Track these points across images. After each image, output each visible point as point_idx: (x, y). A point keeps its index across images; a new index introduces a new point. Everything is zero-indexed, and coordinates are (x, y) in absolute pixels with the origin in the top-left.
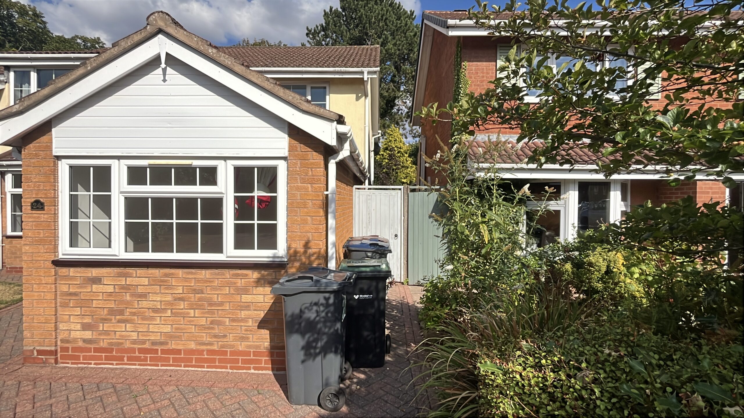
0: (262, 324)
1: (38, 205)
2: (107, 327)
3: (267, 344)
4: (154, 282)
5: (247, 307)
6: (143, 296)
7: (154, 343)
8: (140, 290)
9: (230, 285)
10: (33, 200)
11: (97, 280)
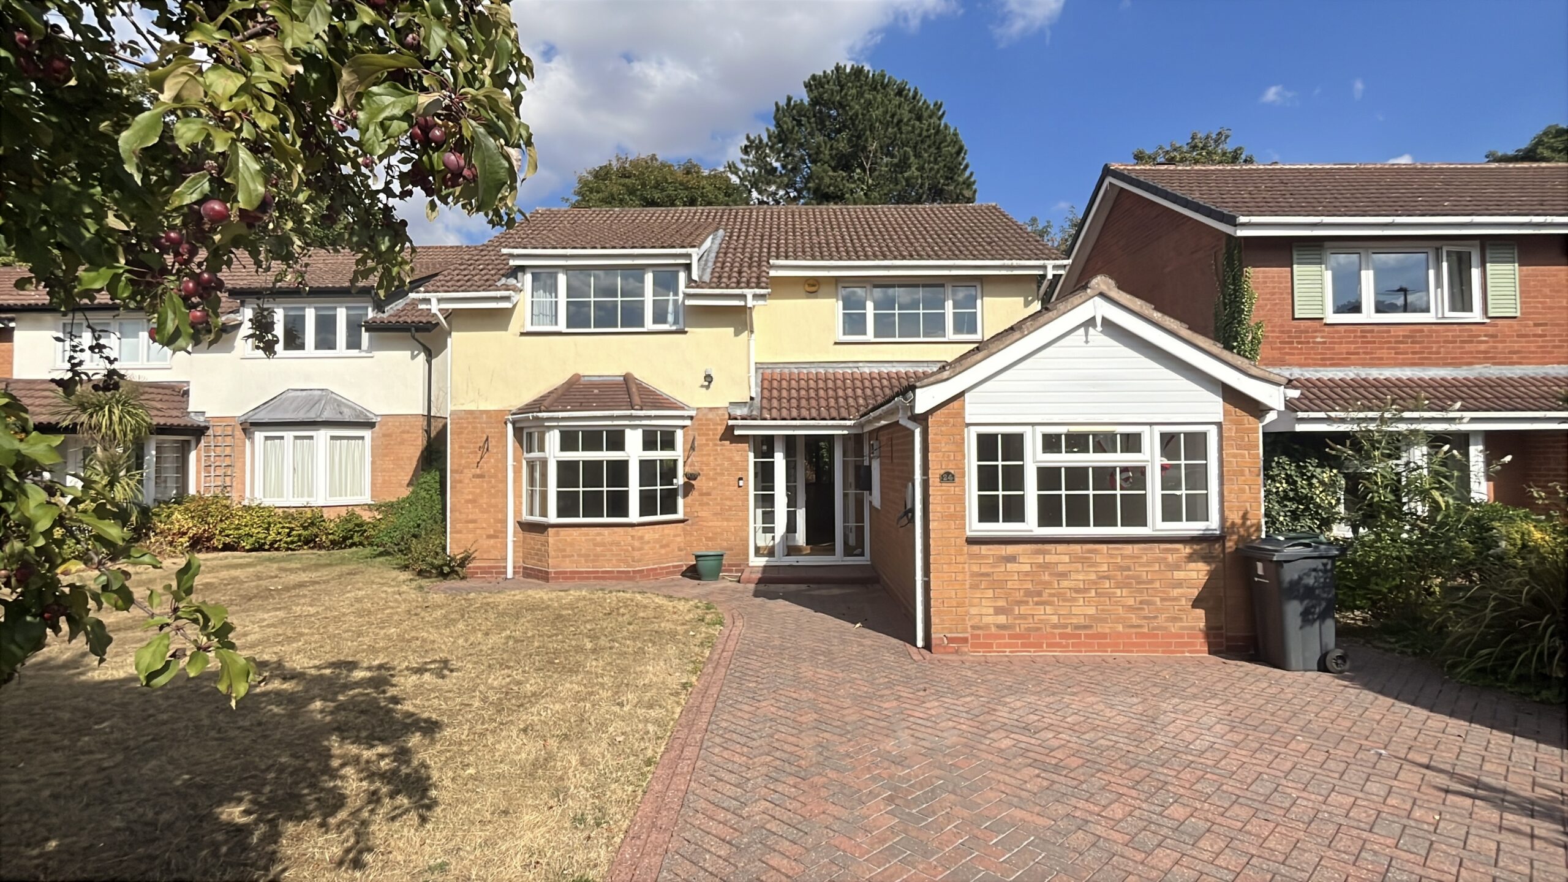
0: (1197, 603)
1: (947, 477)
2: (1023, 610)
3: (1202, 625)
4: (1075, 559)
5: (1179, 584)
6: (1064, 575)
7: (1077, 627)
8: (1061, 568)
9: (1159, 561)
10: (942, 472)
11: (1012, 559)
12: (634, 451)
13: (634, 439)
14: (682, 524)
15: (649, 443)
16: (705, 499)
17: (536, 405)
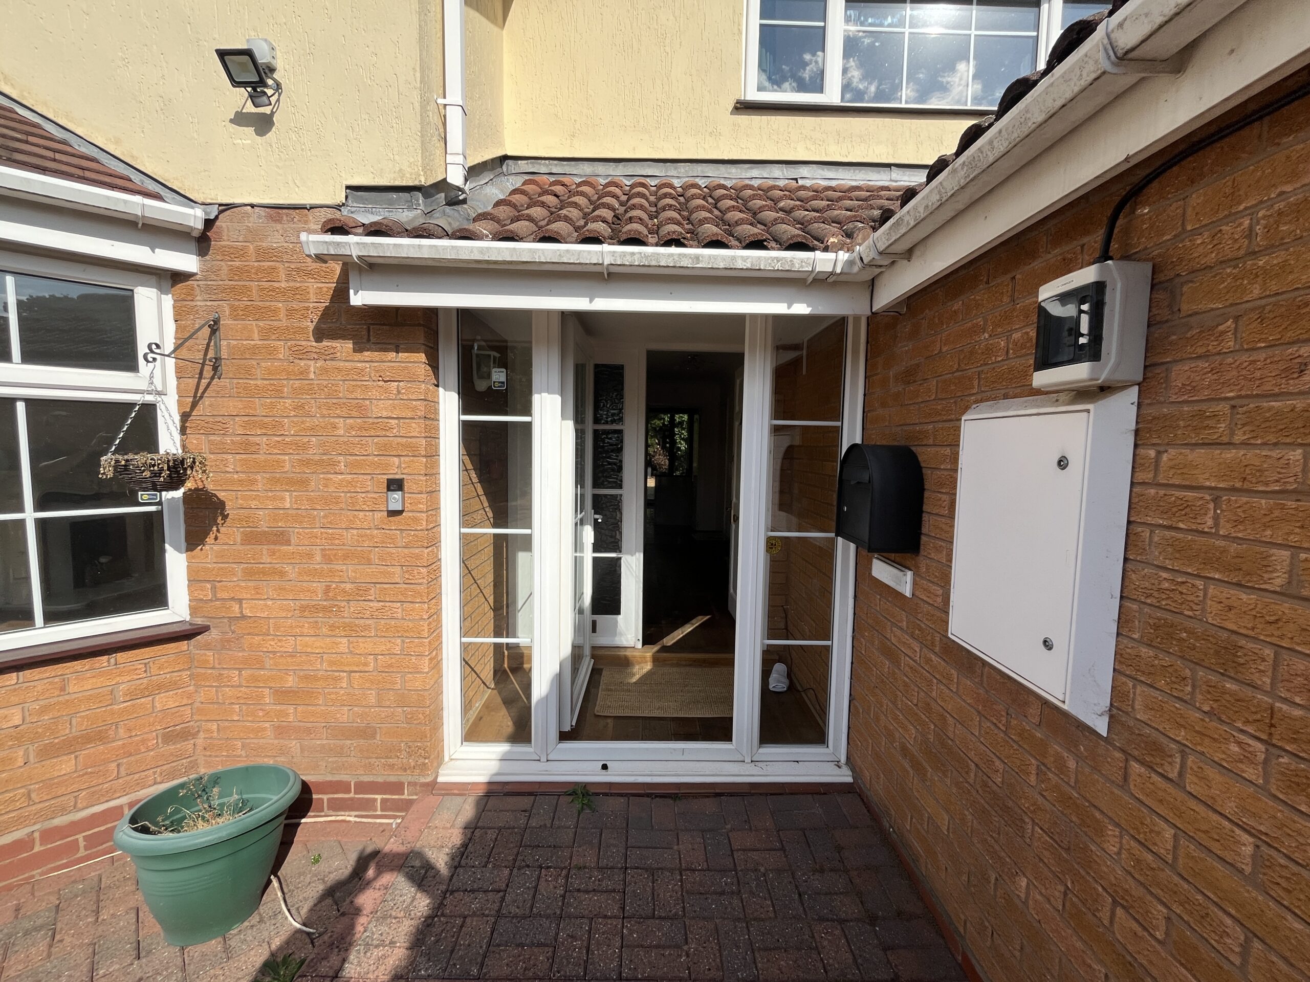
14: (184, 645)
16: (265, 555)
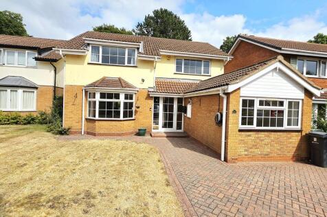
1: (234, 112)
4: (266, 136)
7: (265, 155)
8: (262, 138)
10: (233, 110)
12: (122, 100)
13: (122, 97)
14: (134, 121)
15: (126, 98)
16: (141, 113)
17: (93, 85)
